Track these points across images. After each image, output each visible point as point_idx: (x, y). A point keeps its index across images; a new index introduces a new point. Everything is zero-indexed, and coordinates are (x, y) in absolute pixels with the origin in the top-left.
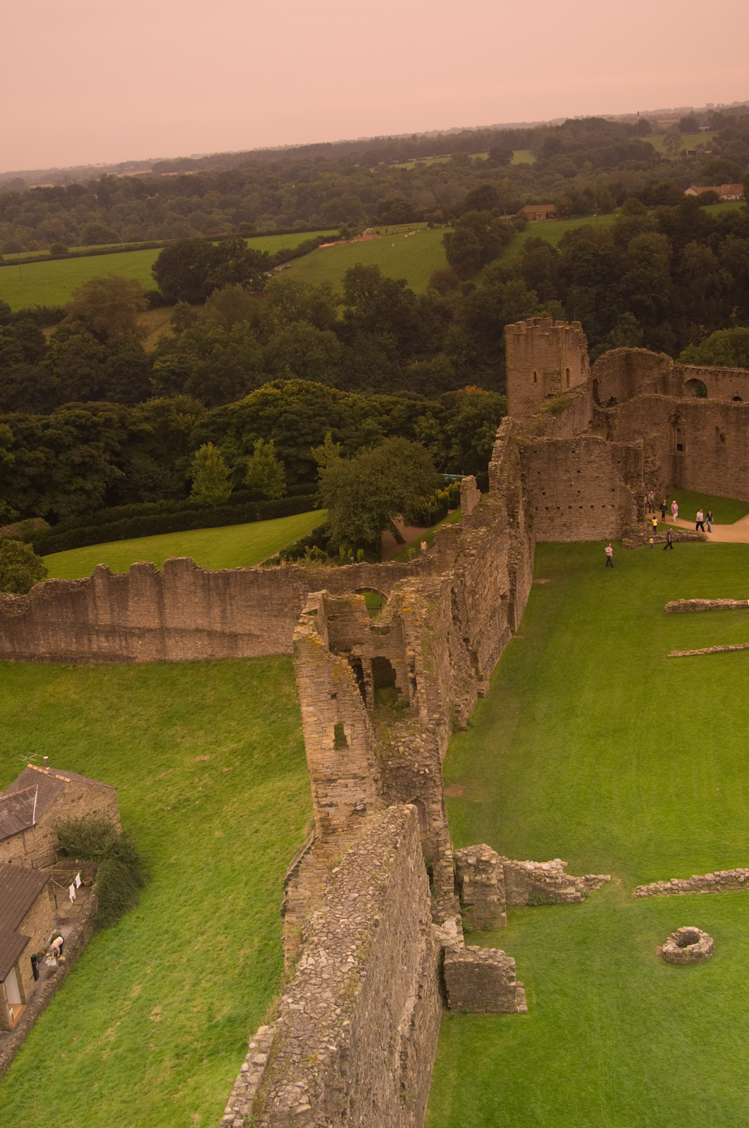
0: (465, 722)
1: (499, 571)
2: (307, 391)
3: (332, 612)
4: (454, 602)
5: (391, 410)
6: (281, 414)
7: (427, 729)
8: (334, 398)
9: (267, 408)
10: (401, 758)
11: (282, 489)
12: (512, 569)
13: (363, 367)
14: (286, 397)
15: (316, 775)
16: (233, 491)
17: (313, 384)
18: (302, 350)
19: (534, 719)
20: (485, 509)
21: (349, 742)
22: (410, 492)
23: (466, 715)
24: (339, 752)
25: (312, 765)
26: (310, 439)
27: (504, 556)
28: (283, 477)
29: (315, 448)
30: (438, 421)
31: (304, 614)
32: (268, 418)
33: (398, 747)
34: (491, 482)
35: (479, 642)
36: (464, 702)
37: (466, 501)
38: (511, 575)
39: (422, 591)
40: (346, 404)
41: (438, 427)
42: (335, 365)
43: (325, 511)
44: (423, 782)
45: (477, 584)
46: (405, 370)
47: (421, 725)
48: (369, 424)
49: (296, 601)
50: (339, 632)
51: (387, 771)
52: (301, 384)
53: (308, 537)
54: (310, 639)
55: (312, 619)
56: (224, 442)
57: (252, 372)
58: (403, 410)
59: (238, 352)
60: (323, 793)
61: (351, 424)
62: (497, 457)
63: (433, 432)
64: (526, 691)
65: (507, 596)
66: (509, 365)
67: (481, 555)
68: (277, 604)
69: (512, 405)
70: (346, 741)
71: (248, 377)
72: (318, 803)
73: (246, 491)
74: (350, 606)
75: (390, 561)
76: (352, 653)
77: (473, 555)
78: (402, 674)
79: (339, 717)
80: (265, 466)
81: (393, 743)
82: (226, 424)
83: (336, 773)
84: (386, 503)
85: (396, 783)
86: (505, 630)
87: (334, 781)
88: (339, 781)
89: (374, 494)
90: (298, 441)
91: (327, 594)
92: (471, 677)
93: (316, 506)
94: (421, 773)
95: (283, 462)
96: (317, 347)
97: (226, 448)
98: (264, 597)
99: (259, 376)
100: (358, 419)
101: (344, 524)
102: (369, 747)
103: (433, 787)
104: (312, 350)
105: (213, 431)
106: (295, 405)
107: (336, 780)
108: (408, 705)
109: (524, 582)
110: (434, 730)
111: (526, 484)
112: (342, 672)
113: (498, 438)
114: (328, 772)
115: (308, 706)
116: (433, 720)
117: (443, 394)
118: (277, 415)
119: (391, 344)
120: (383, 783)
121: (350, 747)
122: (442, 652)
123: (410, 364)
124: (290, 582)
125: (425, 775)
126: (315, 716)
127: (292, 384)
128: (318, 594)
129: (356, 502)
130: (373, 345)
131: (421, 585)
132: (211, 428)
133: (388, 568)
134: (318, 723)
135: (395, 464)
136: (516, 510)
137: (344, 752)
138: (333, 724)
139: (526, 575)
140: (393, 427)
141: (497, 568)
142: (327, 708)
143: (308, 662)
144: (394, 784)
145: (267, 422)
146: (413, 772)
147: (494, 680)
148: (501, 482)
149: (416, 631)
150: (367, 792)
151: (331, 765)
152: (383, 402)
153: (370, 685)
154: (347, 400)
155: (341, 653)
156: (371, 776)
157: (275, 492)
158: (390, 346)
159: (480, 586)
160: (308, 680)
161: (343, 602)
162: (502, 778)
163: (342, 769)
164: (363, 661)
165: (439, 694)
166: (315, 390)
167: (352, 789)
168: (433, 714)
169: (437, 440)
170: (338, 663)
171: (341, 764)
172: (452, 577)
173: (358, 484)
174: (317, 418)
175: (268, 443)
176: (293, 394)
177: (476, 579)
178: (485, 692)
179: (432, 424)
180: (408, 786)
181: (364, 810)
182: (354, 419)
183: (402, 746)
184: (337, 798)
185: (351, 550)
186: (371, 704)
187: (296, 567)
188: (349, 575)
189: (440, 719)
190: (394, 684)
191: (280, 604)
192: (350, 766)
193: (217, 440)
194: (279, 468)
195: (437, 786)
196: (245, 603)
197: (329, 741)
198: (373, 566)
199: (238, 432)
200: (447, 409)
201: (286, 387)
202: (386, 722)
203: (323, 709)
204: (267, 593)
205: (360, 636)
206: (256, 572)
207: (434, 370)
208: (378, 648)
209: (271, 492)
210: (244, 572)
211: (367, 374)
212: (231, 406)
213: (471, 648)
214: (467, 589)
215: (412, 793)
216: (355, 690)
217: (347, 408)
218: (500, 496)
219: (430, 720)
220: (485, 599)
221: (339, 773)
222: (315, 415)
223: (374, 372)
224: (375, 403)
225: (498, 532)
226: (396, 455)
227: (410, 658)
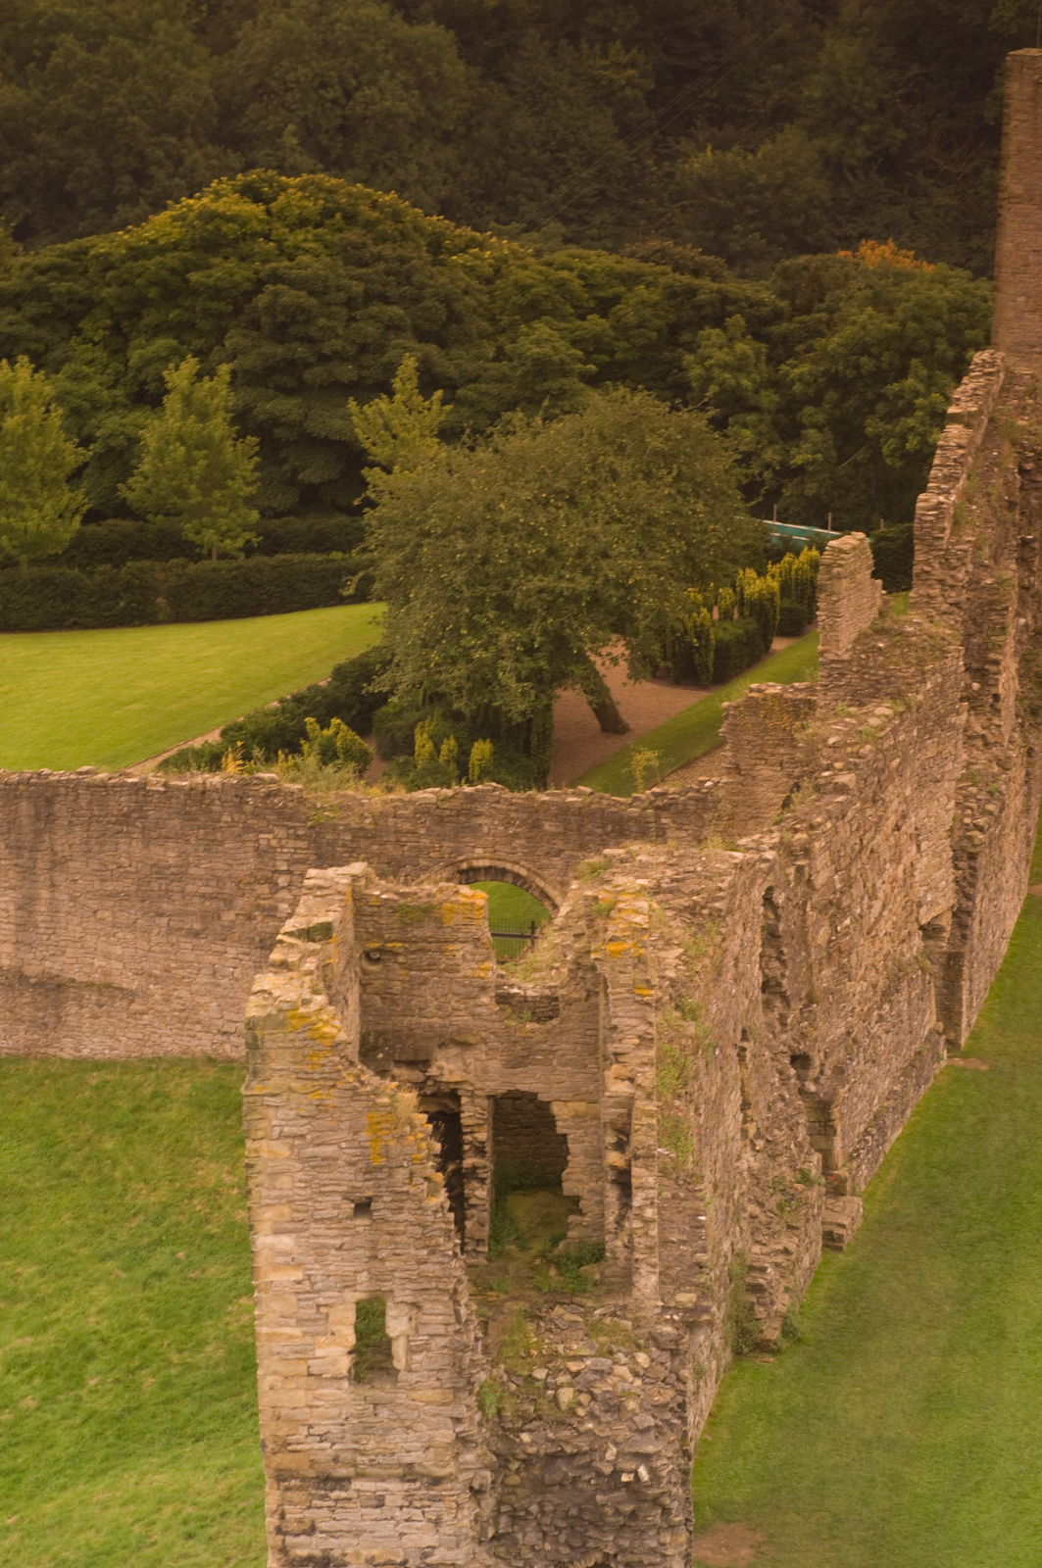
0: (777, 1324)
1: (924, 846)
2: (350, 218)
3: (380, 937)
4: (771, 936)
5: (616, 299)
6: (259, 285)
7: (654, 1339)
8: (436, 245)
9: (217, 261)
10: (561, 1424)
11: (246, 528)
12: (965, 843)
13: (534, 152)
14: (279, 230)
15: (284, 1460)
16: (86, 520)
17: (368, 196)
18: (342, 82)
19: (1002, 1335)
20: (894, 645)
21: (400, 1360)
22: (656, 568)
23: (782, 1302)
24: (365, 1391)
25: (273, 1425)
26: (347, 372)
27: (944, 800)
28: (252, 490)
29: (361, 403)
30: (764, 348)
31: (290, 934)
32: (216, 293)
33: (557, 1387)
34: (919, 557)
35: (839, 1071)
36: (780, 1259)
37: (835, 614)
38: (962, 864)
39: (671, 891)
40: (472, 269)
41: (763, 366)
42: (446, 138)
43: (377, 609)
44: (628, 1508)
45: (849, 883)
46: (670, 175)
47: (637, 1323)
48: (542, 339)
49: (265, 889)
50: (394, 1002)
51: (515, 1466)
52: (331, 192)
53: (314, 689)
54: (303, 1017)
55: (313, 953)
56: (68, 359)
57: (173, 140)
58: (655, 305)
59: (135, 67)
60: (300, 1521)
61: (482, 337)
62: (947, 479)
63: (746, 383)
64: (981, 1240)
65: (941, 929)
66: (1012, 181)
67: (869, 792)
68: (203, 896)
69: (1010, 314)
70: (390, 1356)
71: (160, 153)
72: (284, 1550)
73: (127, 525)
74: (439, 922)
75: (573, 785)
76: (433, 1071)
77: (842, 789)
78: (586, 1153)
79: (376, 1277)
80: (198, 448)
81: (540, 1374)
82: (81, 301)
83: (348, 1456)
84: (576, 599)
85: (541, 1505)
86: (928, 1039)
87: (342, 1482)
88: (357, 1484)
89: (539, 566)
90: (307, 375)
91: (366, 877)
92: (805, 1179)
93: (351, 591)
94: (625, 1478)
95: (256, 439)
96: (392, 77)
97: (75, 377)
98: (159, 870)
99: (197, 154)
100: (505, 320)
101: (435, 656)
102: (462, 1382)
103: (659, 1530)
104: (373, 82)
105: (35, 321)
106: (306, 259)
107: (348, 1479)
108: (598, 1254)
109: (999, 890)
110: (677, 1342)
111: (1032, 573)
112: (398, 1132)
113: (956, 419)
114: (325, 1451)
115: (277, 1232)
116: (677, 1309)
117: (787, 263)
118: (247, 286)
119: (629, 83)
120: (500, 1503)
121: (402, 1376)
122: (721, 1091)
123: (687, 155)
124: (247, 829)
125: (635, 1489)
126: (299, 1265)
127: (302, 188)
128: (340, 876)
129: (480, 590)
130: (571, 84)
131: (669, 872)
132: (31, 309)
133: (565, 810)
134: (307, 1289)
135: (614, 475)
136: (992, 656)
137: (382, 1391)
138: (352, 1296)
139: (1009, 867)
140: (619, 356)
141: (916, 838)
142: (338, 1242)
143: (291, 1090)
144: (534, 1508)
145: (214, 305)
146: (599, 1474)
147: (879, 1195)
148: (954, 562)
149: (643, 1019)
150: (446, 1529)
151: (335, 1430)
152: (592, 272)
153: (482, 1181)
154: (476, 257)
155: (396, 1071)
156: (462, 1477)
157: (223, 535)
158: (628, 91)
159: (857, 891)
160: (282, 1149)
161: (415, 908)
162: (883, 1519)
163: (371, 1445)
164: (464, 1100)
165: (700, 1226)
166: (376, 215)
167: (398, 1513)
168: (678, 1289)
169: (755, 409)
170: (386, 1100)
171: (367, 1429)
172: (770, 855)
173: (490, 532)
174: (374, 309)
175: (212, 373)
176: (302, 223)
177: (848, 868)
178: (847, 1235)
179: (744, 357)
180: (579, 1517)
182: (493, 320)
183: (570, 1385)
184: (344, 1541)
185: (452, 742)
186: (479, 1242)
187: (273, 781)
188: (441, 820)
189: (697, 1310)
190: (559, 1183)
191: (212, 897)
192: (397, 1439)
193: (47, 349)
194: (242, 460)
195: (672, 1527)
196: (97, 885)
197: (336, 1351)
198: (518, 796)
199: (116, 329)
200: (797, 311)
201: (282, 198)
202: (522, 1305)
203: (324, 1246)
204: (171, 857)
205: (462, 1019)
206: (140, 788)
207: (762, 179)
208: (516, 1062)
209: (209, 535)
210: (104, 785)
211: (544, 176)
212: (101, 245)
213: (812, 1088)
214: (816, 897)
215: (591, 1544)
216: (433, 1193)
217: (474, 283)
218: (945, 607)
219: (665, 1309)
220: (871, 932)
221: (359, 1459)
222: (368, 298)
223: (568, 172)
224: (565, 274)
225: (932, 723)
226: (622, 448)
227: (618, 1105)
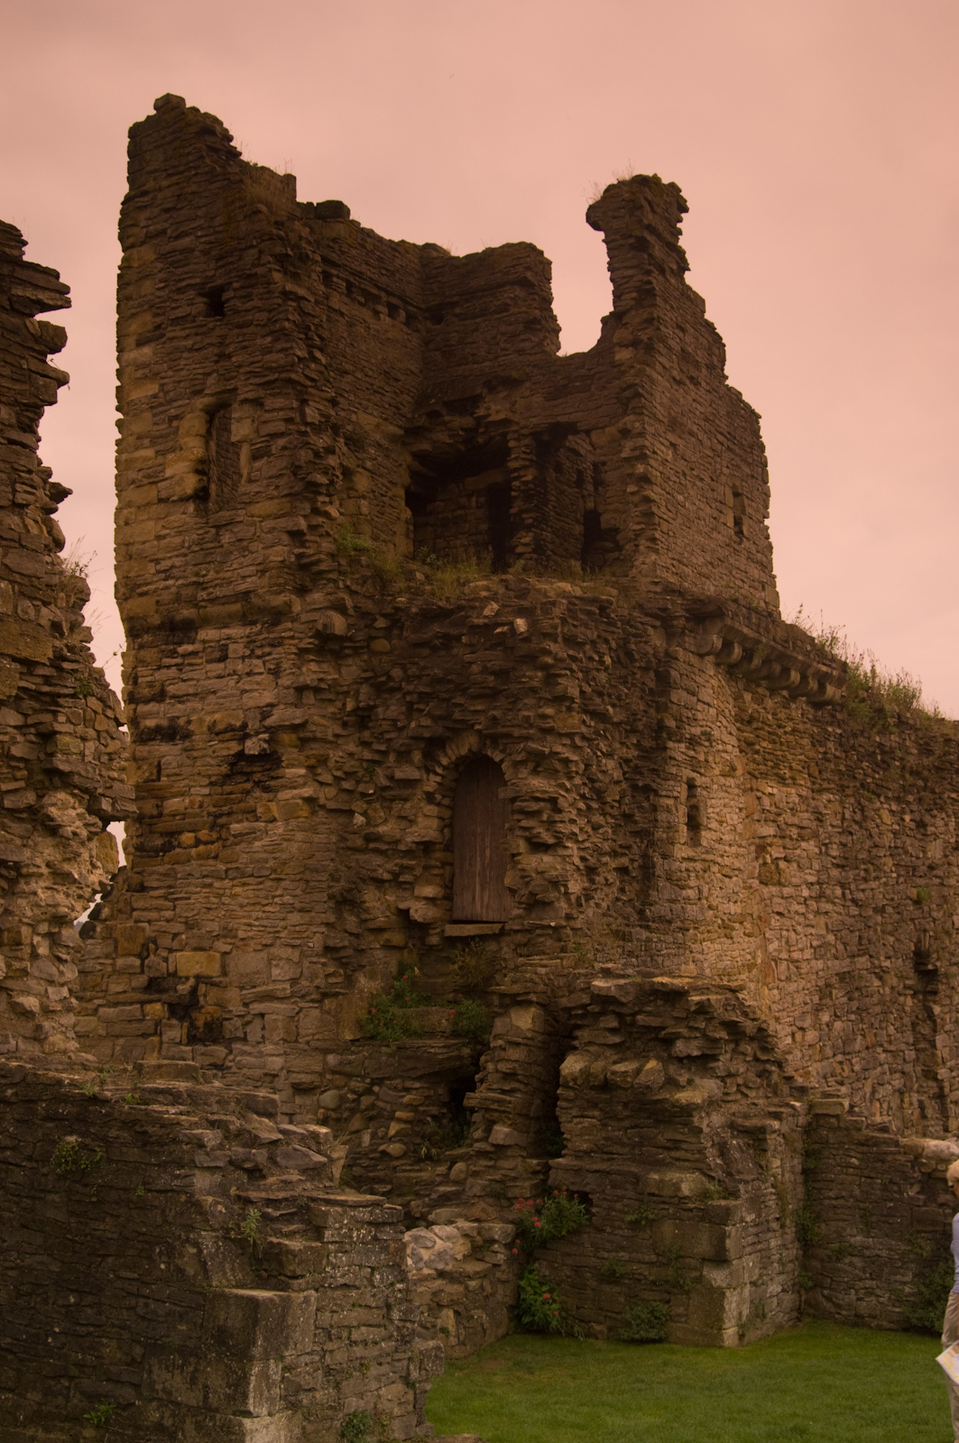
15: (133, 606)
21: (242, 471)
25: (126, 565)
44: (499, 666)
50: (451, 355)
60: (151, 685)
72: (135, 721)
74: (492, 269)
76: (481, 413)
79: (222, 377)
83: (189, 593)
87: (187, 630)
88: (202, 632)
94: (499, 631)
107: (194, 626)
114: (168, 590)
115: (140, 344)
120: (364, 672)
121: (242, 488)
126: (155, 376)
134: (161, 401)
142: (190, 343)
146: (471, 629)
151: (179, 562)
156: (306, 617)
160: (149, 254)
164: (511, 444)
167: (240, 665)
171: (209, 557)
181: (270, 759)
184: (190, 706)
192: (235, 565)
195: (558, 701)
197: (184, 469)
203: (178, 350)
205: (509, 358)
208: (556, 394)
221: (200, 594)
